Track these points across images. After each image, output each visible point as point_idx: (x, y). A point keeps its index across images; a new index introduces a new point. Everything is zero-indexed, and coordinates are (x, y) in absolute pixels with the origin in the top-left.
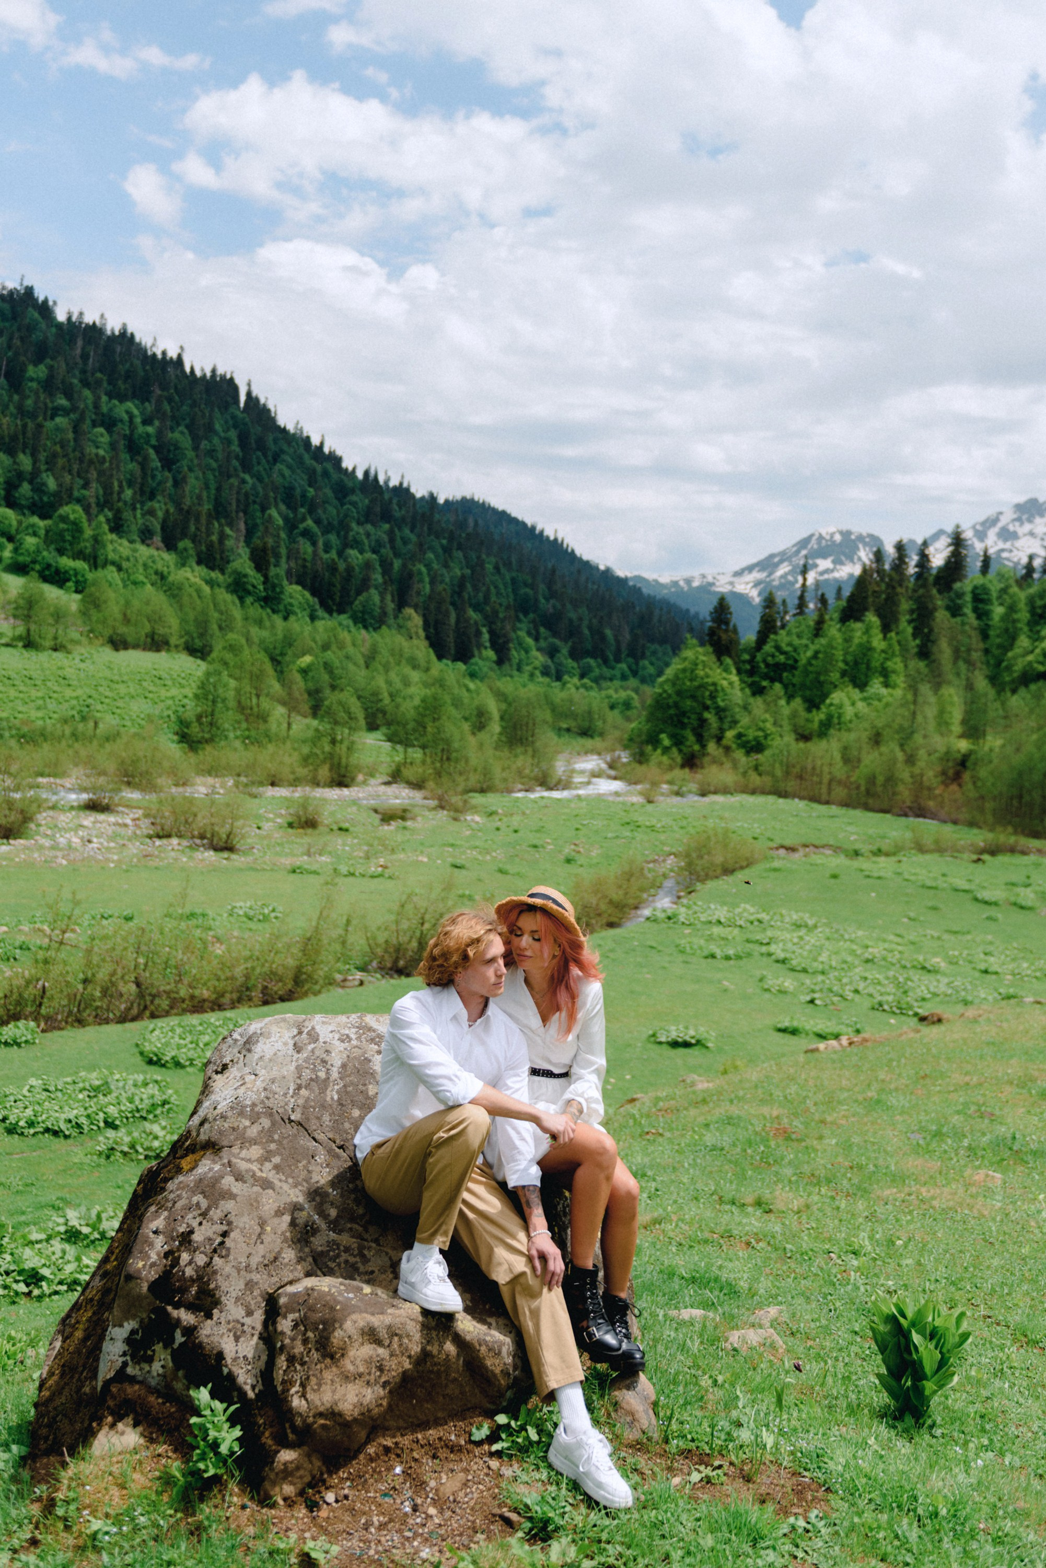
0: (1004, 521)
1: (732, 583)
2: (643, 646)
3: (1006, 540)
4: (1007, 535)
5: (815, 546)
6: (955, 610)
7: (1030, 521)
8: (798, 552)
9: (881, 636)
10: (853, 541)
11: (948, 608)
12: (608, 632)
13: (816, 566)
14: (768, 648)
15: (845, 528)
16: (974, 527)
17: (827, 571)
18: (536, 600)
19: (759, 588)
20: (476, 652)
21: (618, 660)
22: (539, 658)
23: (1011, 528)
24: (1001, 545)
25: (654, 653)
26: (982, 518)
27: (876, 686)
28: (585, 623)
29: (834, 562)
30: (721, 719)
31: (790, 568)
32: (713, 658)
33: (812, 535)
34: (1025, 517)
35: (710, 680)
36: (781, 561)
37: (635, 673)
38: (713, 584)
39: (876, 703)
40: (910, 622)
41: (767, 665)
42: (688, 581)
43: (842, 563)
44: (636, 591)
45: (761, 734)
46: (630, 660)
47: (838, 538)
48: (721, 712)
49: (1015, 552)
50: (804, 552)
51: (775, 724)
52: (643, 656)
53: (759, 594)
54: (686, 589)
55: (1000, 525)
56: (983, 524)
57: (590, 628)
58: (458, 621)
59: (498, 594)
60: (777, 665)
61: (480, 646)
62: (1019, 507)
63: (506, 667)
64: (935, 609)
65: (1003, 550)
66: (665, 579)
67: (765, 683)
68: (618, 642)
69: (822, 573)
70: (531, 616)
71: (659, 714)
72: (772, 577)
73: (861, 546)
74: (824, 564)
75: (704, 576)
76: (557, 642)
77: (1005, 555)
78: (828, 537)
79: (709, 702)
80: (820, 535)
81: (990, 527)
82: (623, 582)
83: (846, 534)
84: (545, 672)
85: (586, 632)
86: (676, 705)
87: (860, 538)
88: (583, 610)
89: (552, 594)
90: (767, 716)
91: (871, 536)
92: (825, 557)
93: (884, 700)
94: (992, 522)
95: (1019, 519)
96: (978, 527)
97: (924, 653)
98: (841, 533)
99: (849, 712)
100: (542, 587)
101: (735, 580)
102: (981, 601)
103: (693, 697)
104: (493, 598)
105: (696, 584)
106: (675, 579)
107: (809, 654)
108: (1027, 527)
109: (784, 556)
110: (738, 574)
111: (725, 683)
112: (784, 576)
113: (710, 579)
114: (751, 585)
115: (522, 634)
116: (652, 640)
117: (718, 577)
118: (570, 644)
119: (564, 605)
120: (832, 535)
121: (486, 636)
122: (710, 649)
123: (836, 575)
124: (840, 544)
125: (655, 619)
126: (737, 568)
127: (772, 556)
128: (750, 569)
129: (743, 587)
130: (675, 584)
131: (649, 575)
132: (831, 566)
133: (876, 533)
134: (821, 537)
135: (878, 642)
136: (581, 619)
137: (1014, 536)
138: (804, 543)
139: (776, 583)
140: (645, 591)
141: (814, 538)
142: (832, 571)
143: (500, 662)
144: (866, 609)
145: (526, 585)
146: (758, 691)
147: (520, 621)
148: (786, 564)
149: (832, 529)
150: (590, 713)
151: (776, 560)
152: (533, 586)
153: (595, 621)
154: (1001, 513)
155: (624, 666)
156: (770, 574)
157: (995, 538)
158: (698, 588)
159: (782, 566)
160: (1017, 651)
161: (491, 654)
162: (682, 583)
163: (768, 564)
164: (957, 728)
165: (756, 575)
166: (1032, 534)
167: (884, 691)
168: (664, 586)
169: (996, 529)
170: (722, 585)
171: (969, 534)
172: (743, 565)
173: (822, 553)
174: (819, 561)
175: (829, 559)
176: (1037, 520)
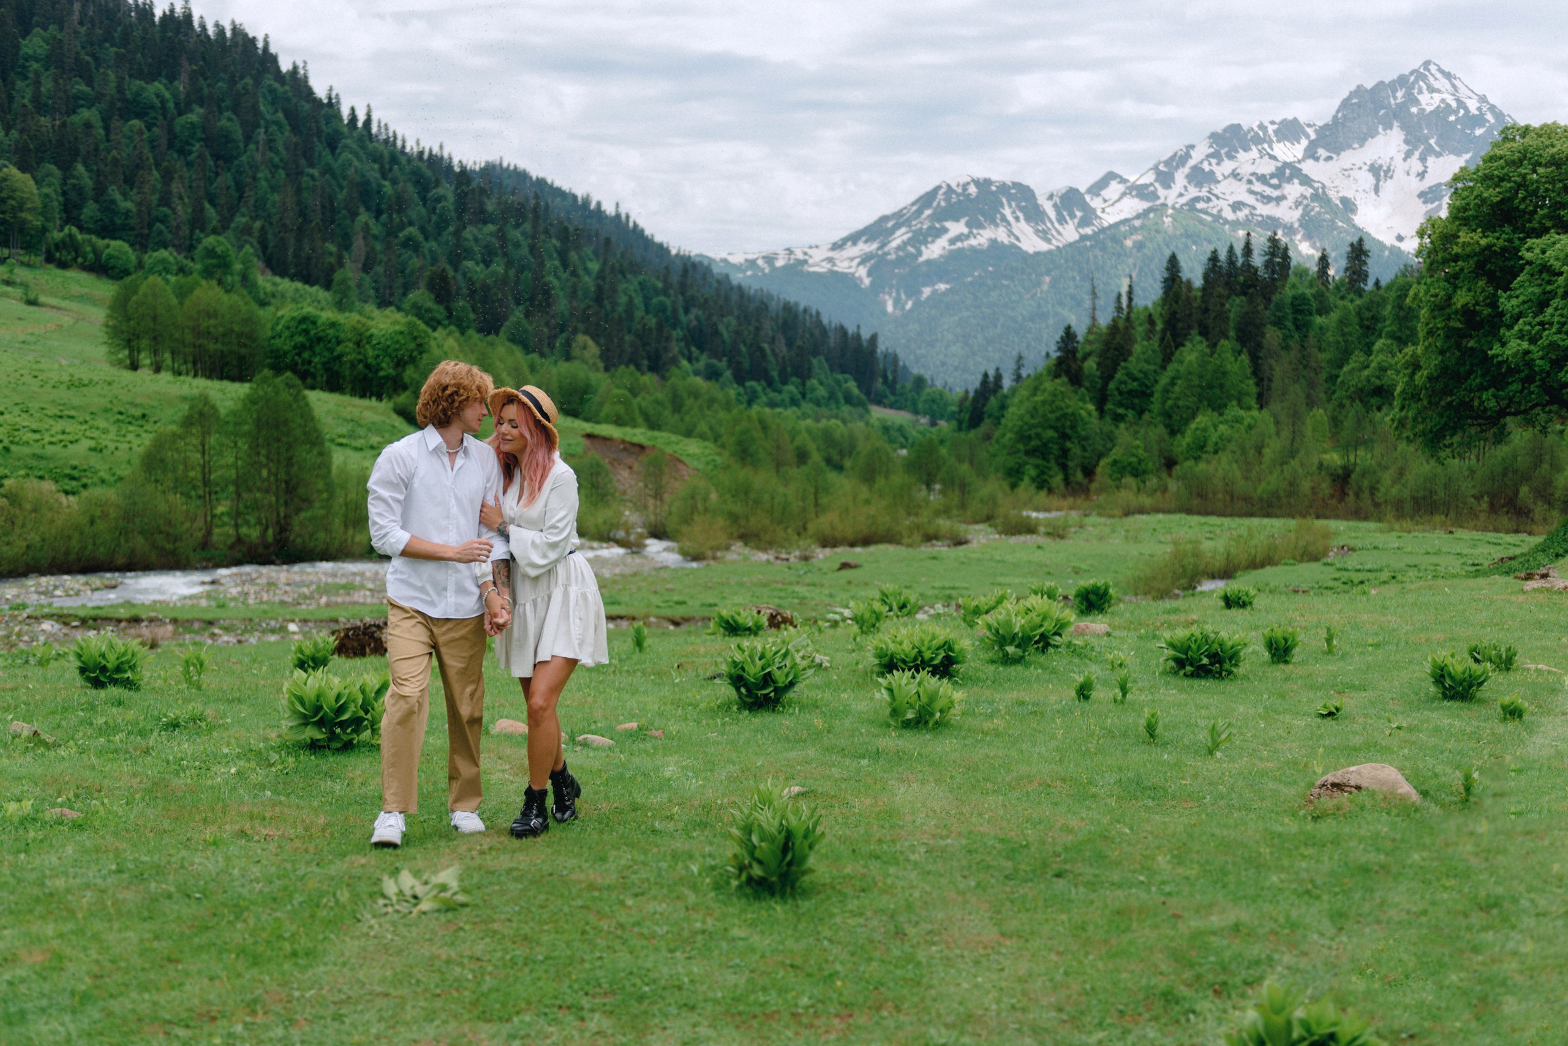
0: (1196, 157)
1: (830, 260)
3: (1199, 185)
4: (1200, 177)
5: (943, 204)
7: (1231, 157)
8: (919, 212)
10: (993, 193)
13: (945, 230)
16: (1156, 168)
17: (959, 238)
19: (868, 265)
23: (1206, 167)
24: (1193, 192)
29: (968, 225)
31: (910, 235)
33: (939, 188)
34: (1224, 151)
36: (897, 227)
38: (805, 262)
42: (770, 259)
43: (981, 226)
47: (973, 190)
49: (1215, 201)
50: (928, 212)
53: (869, 274)
54: (767, 270)
55: (1191, 163)
56: (1167, 163)
62: (1215, 138)
65: (1197, 199)
66: (737, 259)
69: (952, 241)
72: (886, 249)
73: (1004, 200)
74: (956, 228)
75: (790, 251)
77: (1200, 205)
78: (960, 190)
80: (948, 186)
81: (1177, 167)
83: (983, 184)
87: (1004, 188)
91: (1017, 185)
92: (957, 220)
94: (1179, 159)
95: (1216, 155)
96: (1162, 167)
98: (976, 182)
101: (835, 254)
105: (780, 263)
106: (751, 257)
108: (1228, 166)
109: (900, 218)
110: (837, 246)
112: (899, 248)
113: (801, 256)
114: (857, 260)
117: (810, 252)
120: (965, 186)
123: (973, 242)
124: (977, 198)
127: (884, 219)
128: (854, 238)
129: (846, 264)
130: (752, 263)
132: (966, 231)
133: (1025, 183)
134: (950, 189)
137: (1212, 178)
138: (927, 199)
139: (893, 257)
141: (940, 196)
142: (967, 237)
148: (903, 230)
149: (965, 177)
151: (890, 224)
154: (1192, 147)
156: (883, 245)
157: (1185, 182)
158: (784, 267)
159: (898, 233)
162: (760, 262)
163: (878, 230)
165: (864, 247)
166: (1235, 175)
168: (738, 268)
169: (1186, 170)
170: (817, 262)
171: (1150, 178)
172: (844, 234)
173: (952, 212)
174: (948, 224)
175: (963, 221)
176: (1242, 155)
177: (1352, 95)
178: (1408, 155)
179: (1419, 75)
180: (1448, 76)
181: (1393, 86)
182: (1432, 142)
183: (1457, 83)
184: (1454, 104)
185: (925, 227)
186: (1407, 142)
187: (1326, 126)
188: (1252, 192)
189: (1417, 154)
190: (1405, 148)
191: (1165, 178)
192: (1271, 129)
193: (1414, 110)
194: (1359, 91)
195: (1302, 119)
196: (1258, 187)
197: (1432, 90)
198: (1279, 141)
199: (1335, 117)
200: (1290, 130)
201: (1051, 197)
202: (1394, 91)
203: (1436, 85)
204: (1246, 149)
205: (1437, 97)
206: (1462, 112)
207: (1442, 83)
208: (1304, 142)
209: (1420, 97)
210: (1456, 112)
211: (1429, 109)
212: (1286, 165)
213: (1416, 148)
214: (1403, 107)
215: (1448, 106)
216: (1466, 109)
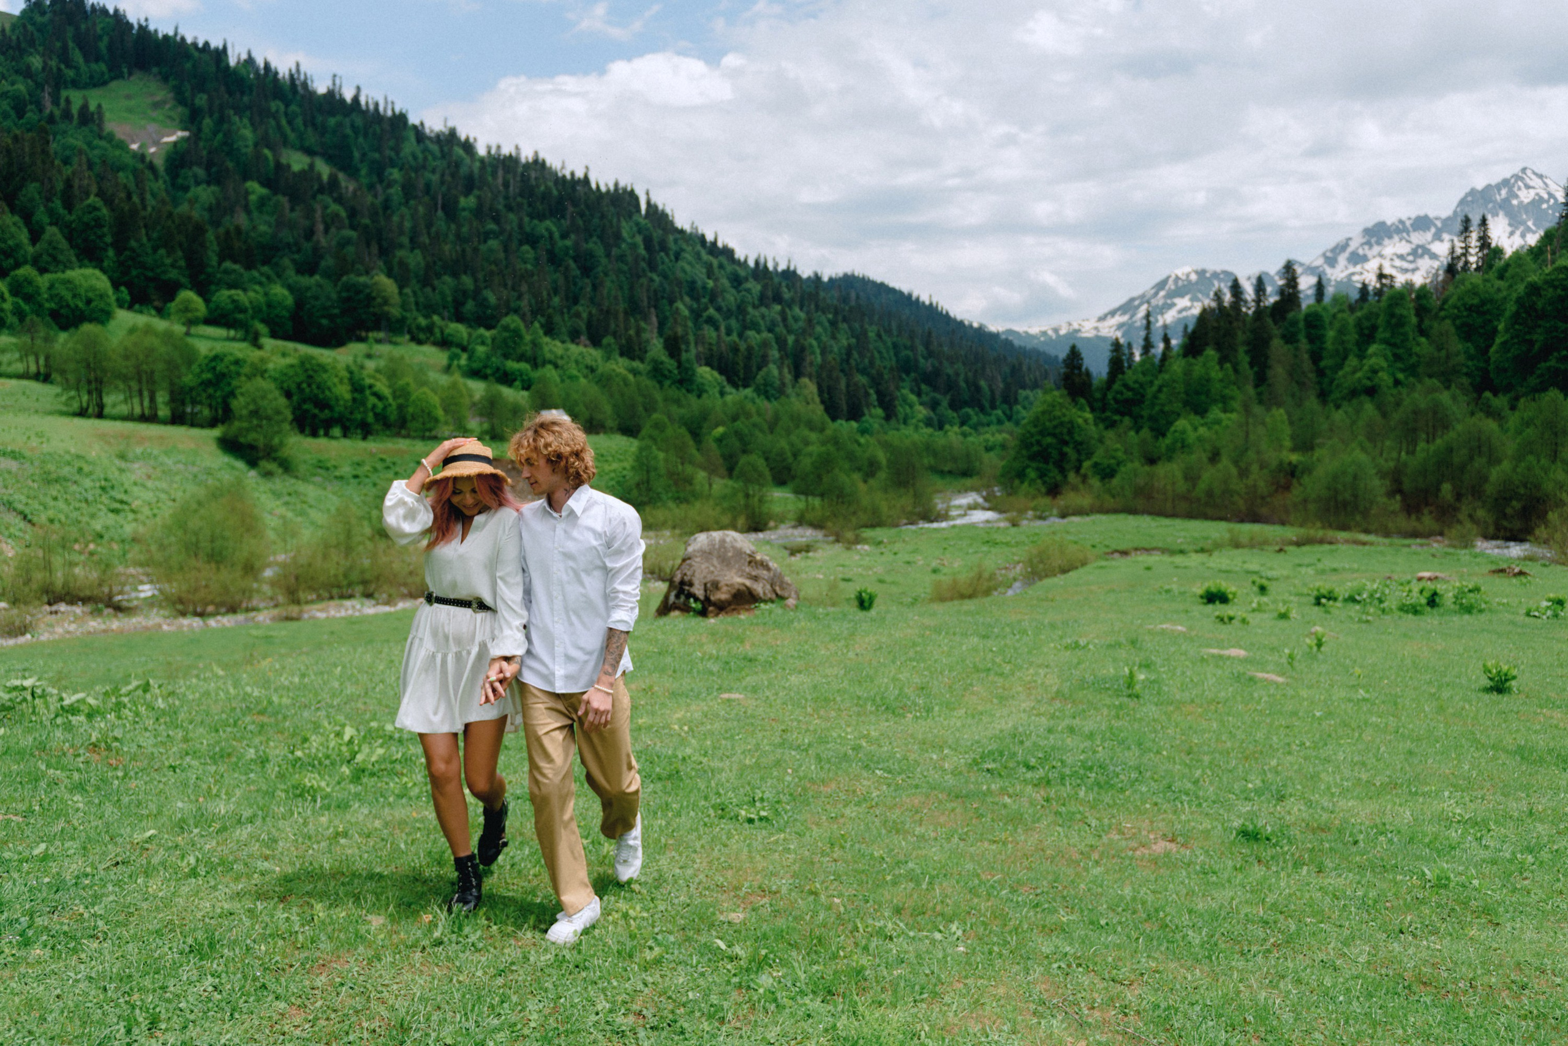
0: (1353, 246)
1: (1096, 328)
2: (1016, 393)
3: (1355, 264)
4: (1357, 258)
5: (1174, 287)
6: (1290, 338)
7: (1379, 243)
8: (1156, 294)
9: (1217, 367)
10: (1207, 277)
11: (1284, 337)
12: (983, 383)
13: (1175, 305)
14: (1116, 386)
15: (1199, 268)
16: (1324, 255)
17: (1185, 309)
18: (916, 361)
19: (1123, 329)
20: (866, 411)
21: (993, 407)
22: (922, 412)
23: (1361, 252)
24: (1352, 269)
25: (1027, 398)
26: (1332, 244)
27: (1215, 412)
28: (962, 377)
29: (1190, 299)
30: (1078, 452)
31: (1150, 309)
32: (1068, 400)
33: (1169, 277)
34: (1373, 240)
35: (1066, 419)
36: (1141, 304)
37: (1010, 418)
38: (1079, 331)
39: (1216, 427)
40: (1247, 352)
41: (1116, 401)
42: (1056, 330)
43: (1199, 301)
44: (1008, 344)
45: (1113, 461)
46: (1005, 406)
47: (1194, 277)
48: (1078, 446)
49: (1366, 274)
50: (1162, 293)
51: (1126, 452)
52: (1016, 401)
54: (1054, 337)
55: (1350, 250)
56: (1333, 250)
57: (966, 381)
58: (848, 386)
59: (882, 358)
60: (1127, 401)
61: (868, 405)
62: (1367, 232)
63: (893, 422)
64: (1270, 338)
65: (1353, 274)
66: (1034, 330)
67: (1117, 418)
68: (992, 391)
69: (1180, 312)
70: (913, 375)
71: (1024, 452)
72: (1134, 319)
74: (1182, 302)
75: (1073, 324)
76: (938, 396)
77: (1356, 278)
78: (1184, 277)
79: (1067, 438)
80: (1177, 275)
81: (1339, 253)
82: (995, 336)
83: (1201, 273)
84: (929, 423)
85: (963, 384)
86: (1038, 442)
87: (1214, 274)
88: (959, 366)
89: (930, 354)
90: (1118, 446)
91: (1225, 272)
92: (1182, 296)
93: (1224, 424)
94: (1341, 247)
95: (1369, 244)
96: (1329, 254)
97: (1261, 379)
98: (1196, 272)
99: (1191, 436)
100: (921, 349)
101: (1100, 325)
102: (1315, 327)
103: (1054, 435)
104: (878, 362)
105: (1063, 332)
106: (1043, 329)
107: (1155, 388)
108: (1376, 249)
109: (1144, 299)
110: (1102, 319)
111: (1080, 421)
112: (1142, 318)
113: (1077, 327)
114: (1116, 327)
115: (905, 391)
116: (1024, 387)
117: (1085, 323)
118: (948, 397)
119: (941, 363)
120: (1188, 275)
121: (874, 397)
122: (1065, 392)
123: (1194, 310)
124: (1197, 283)
125: (1025, 368)
126: (1101, 312)
127: (1132, 300)
128: (1113, 313)
129: (1108, 330)
130: (1044, 333)
131: (1020, 328)
132: (1188, 304)
133: (1231, 270)
134: (1177, 278)
135: (1216, 374)
136: (957, 374)
137: (1365, 259)
138: (1161, 285)
139: (1138, 324)
140: (1016, 343)
141: (1171, 282)
142: (1190, 307)
143: (888, 418)
144: (1207, 344)
145: (906, 347)
146: (1111, 425)
147: (903, 380)
149: (1187, 269)
150: (968, 455)
151: (1136, 303)
152: (913, 348)
153: (970, 374)
154: (1350, 239)
155: (999, 412)
156: (1132, 317)
157: (1345, 262)
158: (1065, 336)
159: (1143, 307)
160: (1347, 369)
161: (879, 412)
162: (1050, 333)
163: (1128, 307)
164: (1288, 443)
165: (1119, 319)
167: (1222, 416)
168: (1033, 337)
169: (1346, 254)
170: (1088, 330)
171: (1320, 262)
172: (1106, 310)
173: (1179, 292)
174: (1177, 301)
175: (1187, 297)
176: (1386, 241)
177: (1467, 195)
178: (1512, 234)
179: (1517, 177)
180: (1541, 177)
181: (1498, 187)
182: (1530, 223)
183: (1548, 181)
184: (1546, 196)
185: (1161, 303)
186: (1510, 225)
187: (1448, 219)
188: (1393, 267)
189: (1518, 233)
190: (1509, 229)
191: (1331, 261)
192: (1408, 223)
193: (1515, 202)
194: (1473, 192)
195: (1431, 215)
196: (1398, 263)
197: (1528, 187)
198: (1414, 230)
199: (1455, 212)
200: (1422, 223)
201: (1249, 278)
202: (1499, 190)
203: (1531, 183)
204: (1390, 237)
205: (1532, 192)
206: (1552, 201)
207: (1536, 182)
208: (1433, 230)
209: (1519, 193)
210: (1548, 201)
211: (1526, 201)
212: (1418, 246)
213: (1517, 228)
214: (1507, 201)
215: (1541, 198)
216: (1556, 199)
